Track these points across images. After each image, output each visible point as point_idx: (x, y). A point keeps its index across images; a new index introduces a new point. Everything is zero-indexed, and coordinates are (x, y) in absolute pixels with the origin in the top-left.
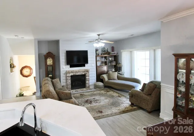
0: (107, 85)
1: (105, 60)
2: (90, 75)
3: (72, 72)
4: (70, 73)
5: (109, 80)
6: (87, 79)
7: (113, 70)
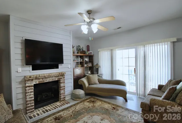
0: (88, 92)
1: (82, 60)
2: (66, 81)
3: (36, 78)
4: (32, 80)
5: (89, 85)
6: (62, 87)
7: (89, 73)
